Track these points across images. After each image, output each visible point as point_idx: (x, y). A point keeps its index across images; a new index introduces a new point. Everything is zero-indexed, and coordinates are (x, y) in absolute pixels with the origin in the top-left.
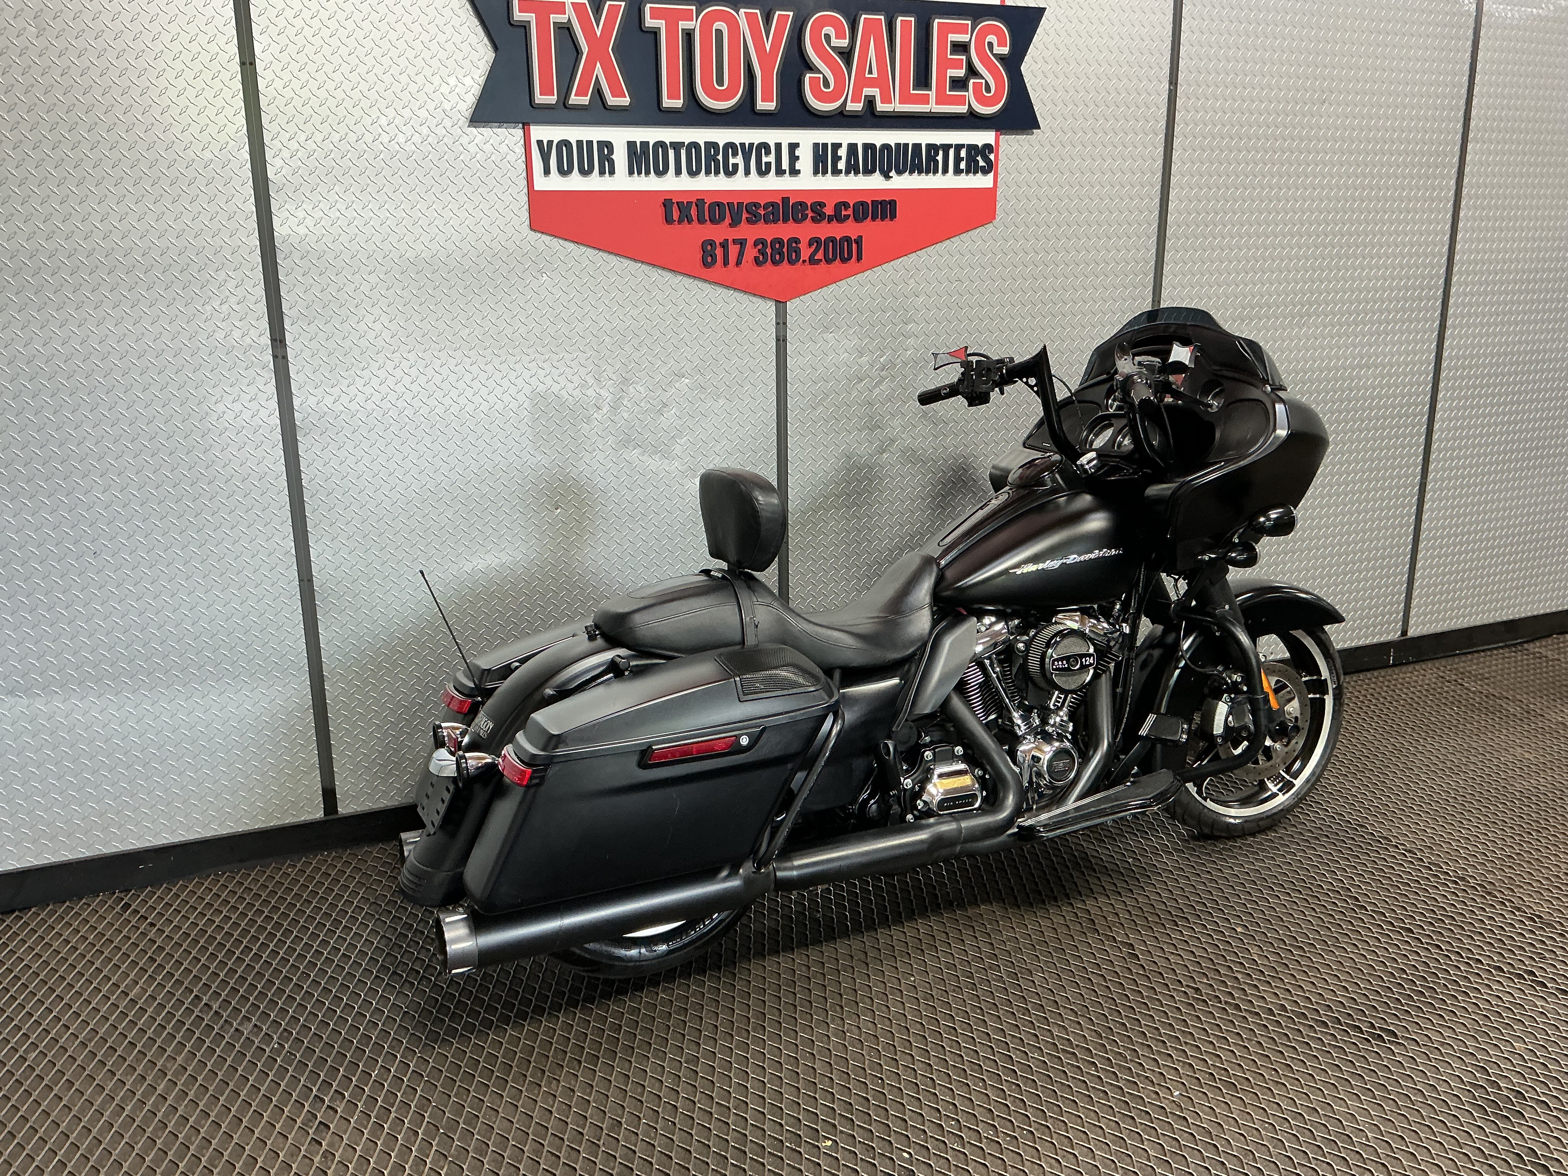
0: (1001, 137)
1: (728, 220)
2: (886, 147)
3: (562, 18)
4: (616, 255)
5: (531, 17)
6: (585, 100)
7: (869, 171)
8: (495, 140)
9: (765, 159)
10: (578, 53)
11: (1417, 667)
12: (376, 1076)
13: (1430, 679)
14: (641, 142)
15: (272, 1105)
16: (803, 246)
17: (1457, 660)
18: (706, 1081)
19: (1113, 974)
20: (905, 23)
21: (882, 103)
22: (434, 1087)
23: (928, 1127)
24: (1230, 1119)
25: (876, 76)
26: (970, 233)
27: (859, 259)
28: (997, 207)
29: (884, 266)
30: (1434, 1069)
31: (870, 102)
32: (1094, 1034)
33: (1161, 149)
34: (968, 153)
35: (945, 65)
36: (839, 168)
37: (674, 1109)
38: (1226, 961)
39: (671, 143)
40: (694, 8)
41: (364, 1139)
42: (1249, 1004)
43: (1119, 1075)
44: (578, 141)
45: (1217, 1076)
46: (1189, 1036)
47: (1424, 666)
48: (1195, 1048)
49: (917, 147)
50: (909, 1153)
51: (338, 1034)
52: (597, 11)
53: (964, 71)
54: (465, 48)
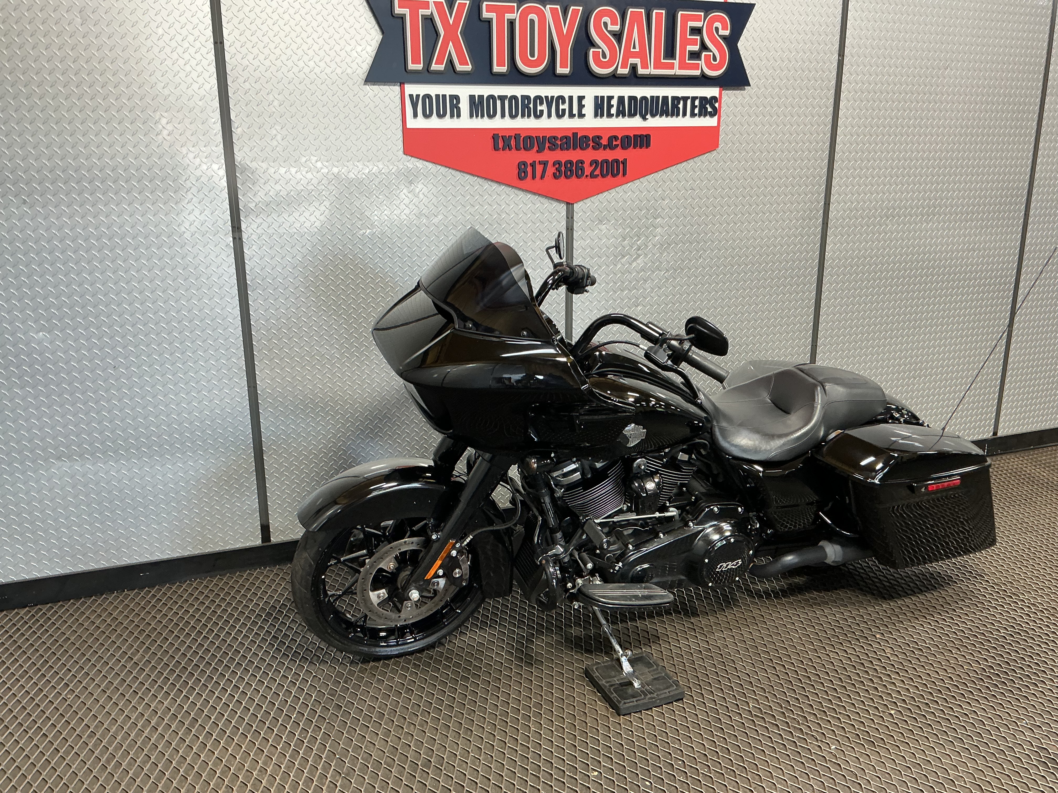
0: (723, 92)
1: (536, 148)
2: (644, 98)
3: (427, 12)
4: (460, 171)
5: (406, 11)
6: (441, 67)
7: (631, 115)
8: (381, 94)
9: (561, 107)
10: (437, 35)
11: (1004, 457)
12: (294, 718)
13: (1013, 466)
14: (478, 96)
15: (226, 736)
16: (586, 165)
17: (1032, 453)
18: (513, 729)
19: (790, 664)
20: (659, 14)
21: (642, 68)
22: (332, 727)
23: (663, 765)
24: (870, 766)
25: (638, 50)
26: (700, 157)
27: (624, 174)
28: (720, 139)
29: (641, 180)
30: (1012, 736)
31: (634, 68)
32: (777, 705)
33: (832, 100)
34: (701, 102)
35: (685, 42)
36: (612, 113)
37: (491, 747)
38: (869, 657)
39: (498, 96)
40: (515, 5)
41: (286, 761)
42: (884, 687)
43: (794, 734)
44: (436, 95)
45: (861, 736)
46: (843, 708)
47: (1008, 457)
48: (846, 717)
49: (665, 98)
50: (650, 782)
51: (269, 689)
52: (451, 7)
53: (698, 47)
54: (363, 31)
